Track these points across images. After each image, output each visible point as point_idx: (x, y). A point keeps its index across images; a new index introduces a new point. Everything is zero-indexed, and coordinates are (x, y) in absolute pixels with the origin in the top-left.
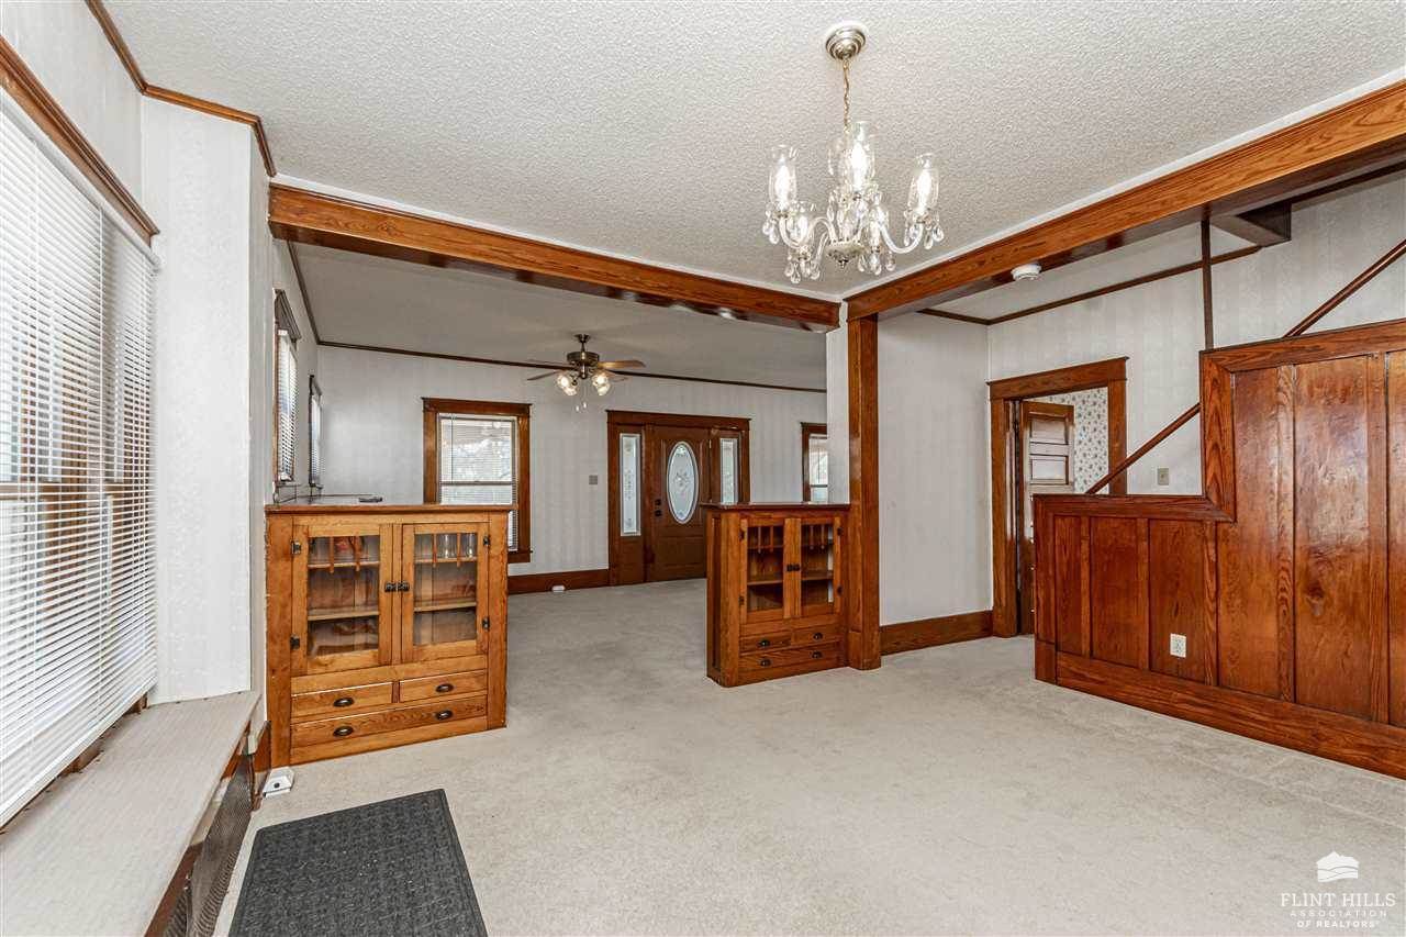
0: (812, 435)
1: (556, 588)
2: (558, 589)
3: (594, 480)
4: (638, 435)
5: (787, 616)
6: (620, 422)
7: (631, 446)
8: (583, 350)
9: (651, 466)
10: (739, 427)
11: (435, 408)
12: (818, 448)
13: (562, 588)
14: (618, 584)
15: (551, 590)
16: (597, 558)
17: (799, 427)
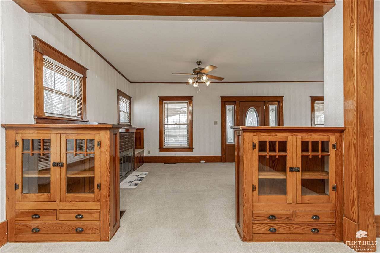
0: (316, 102)
1: (202, 162)
2: (203, 162)
3: (216, 123)
4: (233, 106)
5: (290, 200)
6: (225, 101)
7: (230, 109)
8: (199, 67)
9: (238, 117)
10: (279, 100)
11: (162, 100)
12: (320, 110)
13: (204, 161)
14: (225, 162)
15: (200, 162)
16: (217, 152)
17: (309, 99)
